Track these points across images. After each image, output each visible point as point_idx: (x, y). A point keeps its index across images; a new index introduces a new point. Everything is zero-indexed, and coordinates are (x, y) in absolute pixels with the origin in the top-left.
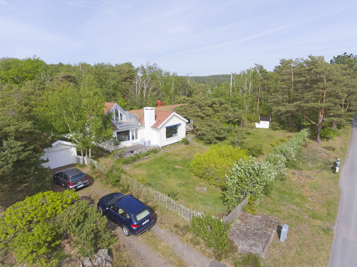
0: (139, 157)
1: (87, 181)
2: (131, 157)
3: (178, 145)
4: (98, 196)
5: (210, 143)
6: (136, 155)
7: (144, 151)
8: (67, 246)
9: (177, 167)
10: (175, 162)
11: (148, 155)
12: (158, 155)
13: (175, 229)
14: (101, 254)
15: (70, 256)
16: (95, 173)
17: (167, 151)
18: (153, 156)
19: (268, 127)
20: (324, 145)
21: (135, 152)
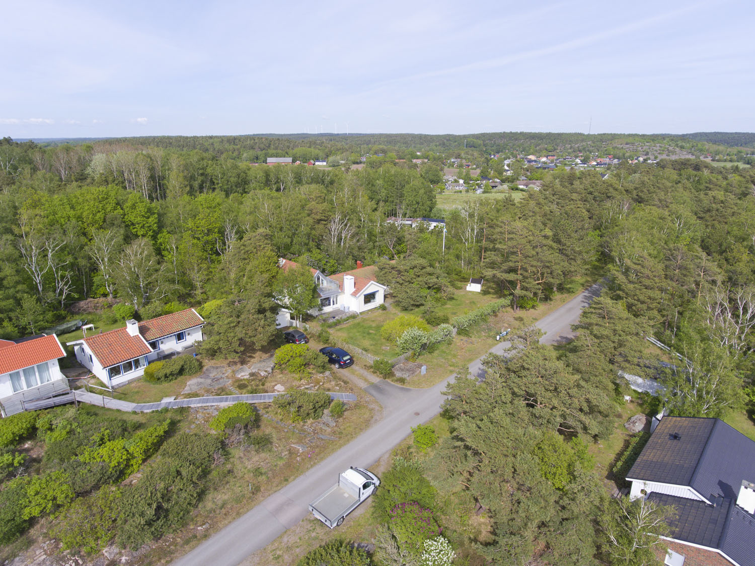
0: (340, 322)
1: (305, 339)
2: (334, 322)
3: (375, 311)
5: (406, 310)
6: (338, 320)
7: (344, 317)
9: (371, 331)
10: (370, 327)
11: (347, 320)
12: (356, 321)
14: (327, 373)
15: (312, 373)
16: (308, 333)
17: (364, 317)
18: (352, 322)
19: (479, 290)
20: (517, 316)
21: (337, 318)
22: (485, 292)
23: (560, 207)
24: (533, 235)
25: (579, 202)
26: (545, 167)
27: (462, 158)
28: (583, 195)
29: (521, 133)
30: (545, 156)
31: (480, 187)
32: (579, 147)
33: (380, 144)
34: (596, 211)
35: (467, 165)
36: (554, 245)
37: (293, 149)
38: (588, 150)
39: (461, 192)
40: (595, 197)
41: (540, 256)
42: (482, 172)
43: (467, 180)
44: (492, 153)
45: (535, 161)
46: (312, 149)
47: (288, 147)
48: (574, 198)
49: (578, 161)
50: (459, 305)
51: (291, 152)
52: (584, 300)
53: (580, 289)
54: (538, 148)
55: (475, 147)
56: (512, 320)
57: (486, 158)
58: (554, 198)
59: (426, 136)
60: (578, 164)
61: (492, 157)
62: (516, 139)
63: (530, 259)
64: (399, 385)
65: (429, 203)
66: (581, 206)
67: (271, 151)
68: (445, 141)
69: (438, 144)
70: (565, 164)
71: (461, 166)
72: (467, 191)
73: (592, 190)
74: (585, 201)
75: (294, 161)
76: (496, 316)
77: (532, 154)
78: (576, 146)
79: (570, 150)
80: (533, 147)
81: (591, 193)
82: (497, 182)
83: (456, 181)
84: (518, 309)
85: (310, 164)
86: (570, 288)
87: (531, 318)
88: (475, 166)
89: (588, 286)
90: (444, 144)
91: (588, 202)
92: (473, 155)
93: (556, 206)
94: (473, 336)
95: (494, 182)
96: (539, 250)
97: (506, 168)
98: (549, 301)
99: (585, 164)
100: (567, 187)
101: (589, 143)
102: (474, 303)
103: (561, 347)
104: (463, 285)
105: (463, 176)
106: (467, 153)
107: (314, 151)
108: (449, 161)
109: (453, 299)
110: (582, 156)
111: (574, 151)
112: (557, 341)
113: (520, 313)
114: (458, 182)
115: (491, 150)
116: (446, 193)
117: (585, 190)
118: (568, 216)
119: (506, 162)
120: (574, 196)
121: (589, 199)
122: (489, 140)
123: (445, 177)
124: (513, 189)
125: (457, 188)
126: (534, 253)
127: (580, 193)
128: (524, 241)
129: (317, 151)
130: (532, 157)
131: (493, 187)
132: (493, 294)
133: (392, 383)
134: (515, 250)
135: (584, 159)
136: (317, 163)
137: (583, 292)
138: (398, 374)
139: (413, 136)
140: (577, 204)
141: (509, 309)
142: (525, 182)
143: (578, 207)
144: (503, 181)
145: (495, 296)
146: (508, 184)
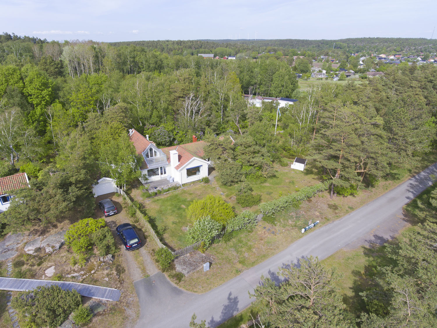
1: (116, 211)
2: (154, 193)
3: (198, 183)
4: (120, 222)
6: (159, 191)
7: (166, 187)
8: (96, 249)
9: (183, 206)
10: (184, 201)
11: (168, 191)
12: (176, 192)
13: (151, 252)
14: (108, 257)
15: (95, 254)
16: (125, 204)
17: (185, 189)
18: (172, 193)
19: (302, 169)
20: (332, 203)
21: (158, 188)
22: (308, 172)
23: (398, 93)
24: (361, 122)
25: (419, 89)
26: (392, 62)
27: (329, 56)
28: (423, 83)
29: (377, 38)
30: (393, 55)
31: (337, 76)
32: (421, 49)
33: (275, 46)
34: (434, 98)
35: (332, 61)
36: (384, 133)
37: (215, 48)
38: (428, 51)
39: (322, 79)
40: (434, 85)
41: (365, 146)
42: (341, 65)
43: (329, 70)
44: (353, 52)
45: (385, 58)
46: (228, 49)
47: (212, 47)
48: (414, 85)
49: (419, 59)
50: (277, 184)
51: (213, 50)
52: (409, 188)
53: (406, 175)
54: (388, 49)
55: (341, 48)
56: (325, 207)
57: (347, 56)
58: (393, 85)
59: (307, 41)
60: (419, 61)
61: (353, 55)
62: (373, 43)
63: (352, 148)
64: (173, 283)
65: (291, 86)
66: (420, 93)
67: (201, 50)
68: (320, 44)
69: (314, 46)
70: (409, 61)
71: (327, 61)
72: (327, 79)
73: (432, 78)
74: (423, 88)
75: (215, 56)
76: (310, 201)
77: (383, 53)
78: (419, 48)
79: (414, 51)
80: (385, 48)
81: (431, 81)
82: (351, 73)
83: (320, 71)
84: (335, 195)
85: (225, 58)
86: (396, 174)
87: (347, 207)
88: (337, 61)
89: (415, 172)
90: (319, 46)
91: (427, 89)
92: (337, 53)
93: (394, 92)
94: (279, 224)
95: (349, 72)
96: (364, 139)
97: (361, 63)
98: (370, 188)
99: (424, 61)
100: (408, 75)
101: (430, 45)
102: (293, 183)
103: (373, 252)
104: (289, 162)
105: (326, 68)
106: (333, 52)
107: (229, 50)
108: (319, 58)
109: (274, 176)
110: (422, 55)
111: (417, 52)
112: (370, 242)
113: (336, 200)
114: (322, 72)
115: (353, 51)
116: (311, 79)
117: (425, 78)
118: (405, 103)
119: (362, 59)
120: (414, 83)
121: (428, 87)
122: (353, 43)
123: (312, 68)
124: (362, 78)
125: (320, 76)
126: (359, 143)
127: (420, 82)
128: (349, 129)
129: (230, 50)
130: (383, 56)
131: (347, 76)
132: (316, 174)
133: (168, 279)
134: (338, 137)
135: (424, 58)
136: (229, 58)
137: (410, 179)
138: (179, 268)
139: (298, 41)
140: (415, 91)
141: (326, 194)
142: (373, 73)
143: (417, 94)
144: (356, 72)
145: (316, 177)
146: (360, 74)
